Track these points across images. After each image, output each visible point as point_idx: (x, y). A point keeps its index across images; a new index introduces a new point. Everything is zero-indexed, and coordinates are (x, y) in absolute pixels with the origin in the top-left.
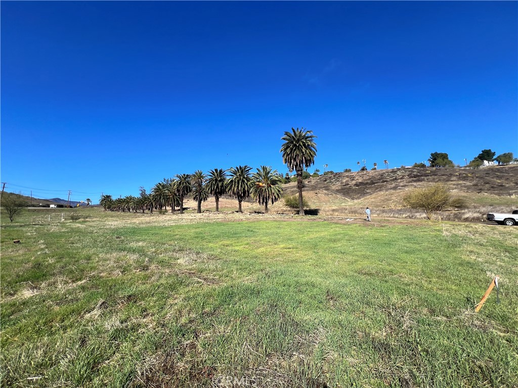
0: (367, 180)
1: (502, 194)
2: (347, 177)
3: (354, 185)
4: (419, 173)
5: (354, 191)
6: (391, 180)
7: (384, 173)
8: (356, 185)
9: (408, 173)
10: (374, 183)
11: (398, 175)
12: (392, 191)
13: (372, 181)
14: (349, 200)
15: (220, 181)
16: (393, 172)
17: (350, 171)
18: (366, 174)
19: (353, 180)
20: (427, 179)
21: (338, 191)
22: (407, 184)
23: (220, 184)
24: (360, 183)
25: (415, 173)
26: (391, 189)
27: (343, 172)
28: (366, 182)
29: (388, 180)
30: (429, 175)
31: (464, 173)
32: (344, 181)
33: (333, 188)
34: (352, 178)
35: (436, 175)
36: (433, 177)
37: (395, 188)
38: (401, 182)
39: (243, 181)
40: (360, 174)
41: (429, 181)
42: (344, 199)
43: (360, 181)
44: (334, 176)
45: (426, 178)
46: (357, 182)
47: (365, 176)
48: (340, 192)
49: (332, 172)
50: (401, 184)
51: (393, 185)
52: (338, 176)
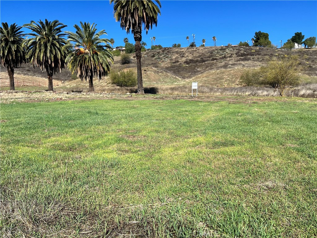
0: (197, 57)
1: (312, 74)
2: (177, 53)
3: (184, 63)
4: (245, 52)
5: (185, 69)
6: (221, 58)
7: (214, 51)
8: (186, 62)
9: (235, 51)
10: (204, 61)
11: (227, 52)
12: (223, 70)
13: (202, 58)
14: (180, 79)
15: (13, 42)
16: (222, 49)
17: (179, 46)
18: (196, 51)
19: (183, 57)
20: (253, 58)
21: (168, 69)
22: (236, 62)
23: (14, 48)
24: (190, 60)
25: (242, 52)
26: (221, 67)
27: (171, 47)
28: (196, 59)
29: (218, 58)
30: (254, 54)
31: (282, 54)
32: (174, 57)
33: (163, 65)
34: (182, 55)
35: (259, 55)
36: (257, 56)
37: (225, 66)
38: (229, 60)
39: (53, 45)
40: (190, 50)
41: (254, 61)
42: (175, 78)
43: (190, 58)
44: (163, 51)
45: (251, 57)
46: (187, 59)
47: (195, 52)
48: (170, 70)
49: (160, 47)
50: (231, 63)
51: (223, 64)
52: (167, 51)
